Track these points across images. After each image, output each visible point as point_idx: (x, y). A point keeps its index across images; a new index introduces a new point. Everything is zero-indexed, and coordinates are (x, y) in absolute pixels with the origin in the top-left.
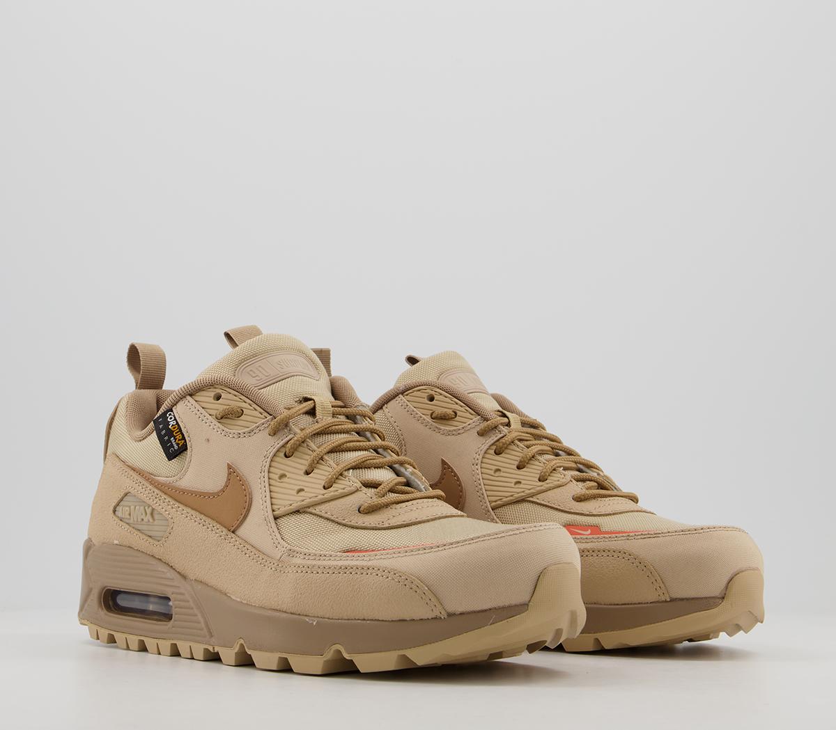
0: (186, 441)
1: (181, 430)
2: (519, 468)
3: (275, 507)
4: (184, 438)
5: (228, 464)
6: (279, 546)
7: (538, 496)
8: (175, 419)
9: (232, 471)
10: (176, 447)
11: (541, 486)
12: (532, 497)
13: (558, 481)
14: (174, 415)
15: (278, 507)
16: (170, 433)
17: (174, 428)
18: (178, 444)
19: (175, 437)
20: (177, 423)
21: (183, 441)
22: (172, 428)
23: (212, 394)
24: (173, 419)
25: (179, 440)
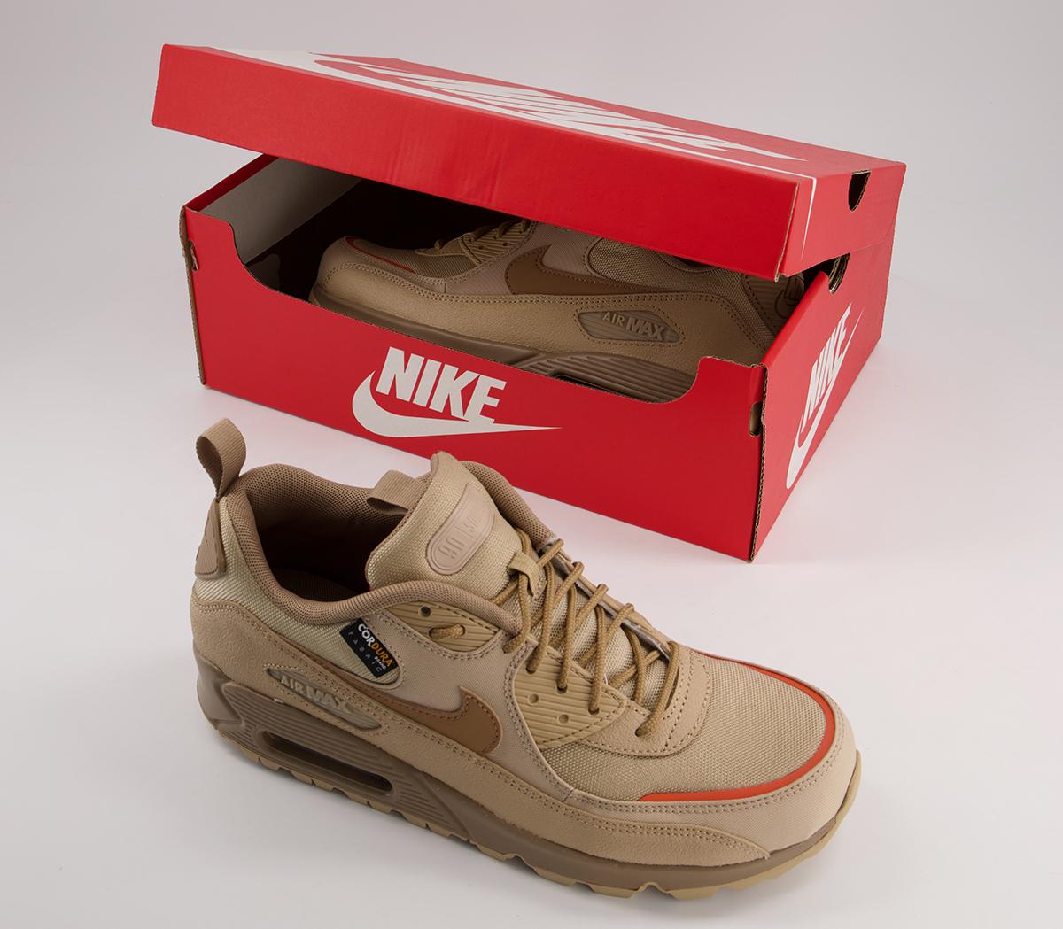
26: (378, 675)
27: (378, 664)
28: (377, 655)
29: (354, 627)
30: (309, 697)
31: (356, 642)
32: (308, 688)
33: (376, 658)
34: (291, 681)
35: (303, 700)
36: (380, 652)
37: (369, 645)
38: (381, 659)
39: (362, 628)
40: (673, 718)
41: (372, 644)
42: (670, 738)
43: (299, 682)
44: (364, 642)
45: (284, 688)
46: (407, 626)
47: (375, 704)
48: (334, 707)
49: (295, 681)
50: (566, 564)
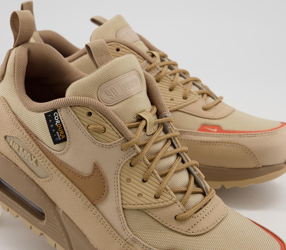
0: (66, 136)
1: (63, 129)
2: (170, 90)
3: (124, 202)
4: (65, 134)
5: (94, 163)
6: (125, 230)
7: (185, 108)
8: (59, 119)
9: (96, 168)
10: (60, 139)
11: (185, 102)
12: (181, 108)
13: (193, 99)
14: (59, 116)
15: (126, 203)
16: (56, 128)
17: (59, 126)
18: (61, 137)
19: (59, 132)
20: (61, 122)
21: (64, 136)
22: (57, 125)
23: (86, 112)
24: (58, 119)
25: (62, 135)
26: (56, 142)
27: (57, 137)
28: (58, 131)
29: (52, 113)
30: (20, 154)
31: (50, 121)
32: (21, 148)
33: (57, 132)
34: (14, 143)
35: (17, 156)
36: (60, 130)
37: (56, 124)
38: (60, 134)
39: (56, 115)
40: (198, 219)
41: (58, 124)
42: (192, 227)
43: (18, 145)
44: (54, 122)
45: (10, 148)
46: (77, 119)
47: (49, 161)
48: (30, 161)
49: (16, 144)
50: (170, 129)
